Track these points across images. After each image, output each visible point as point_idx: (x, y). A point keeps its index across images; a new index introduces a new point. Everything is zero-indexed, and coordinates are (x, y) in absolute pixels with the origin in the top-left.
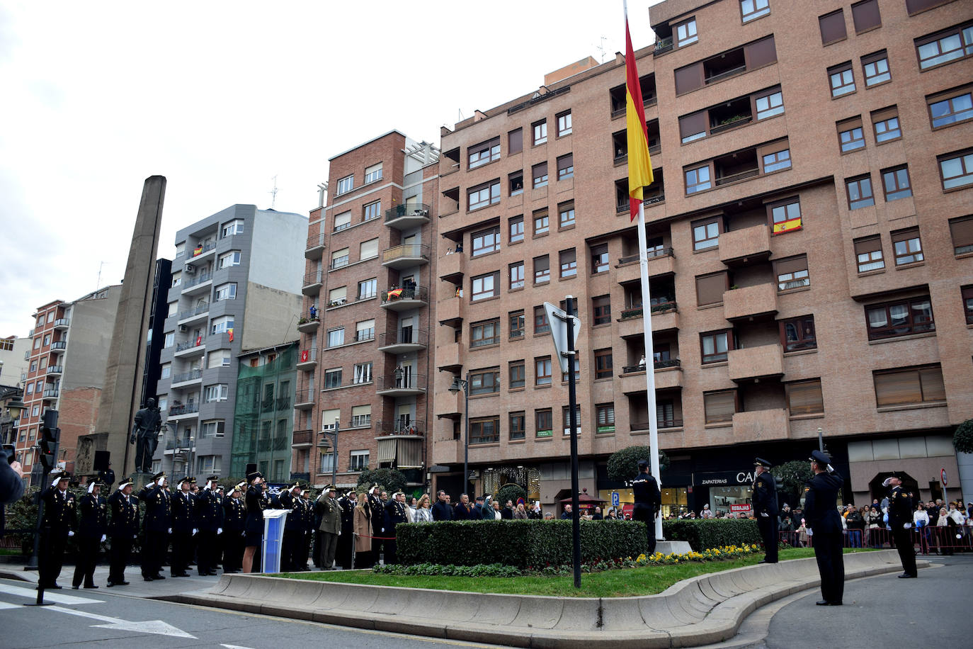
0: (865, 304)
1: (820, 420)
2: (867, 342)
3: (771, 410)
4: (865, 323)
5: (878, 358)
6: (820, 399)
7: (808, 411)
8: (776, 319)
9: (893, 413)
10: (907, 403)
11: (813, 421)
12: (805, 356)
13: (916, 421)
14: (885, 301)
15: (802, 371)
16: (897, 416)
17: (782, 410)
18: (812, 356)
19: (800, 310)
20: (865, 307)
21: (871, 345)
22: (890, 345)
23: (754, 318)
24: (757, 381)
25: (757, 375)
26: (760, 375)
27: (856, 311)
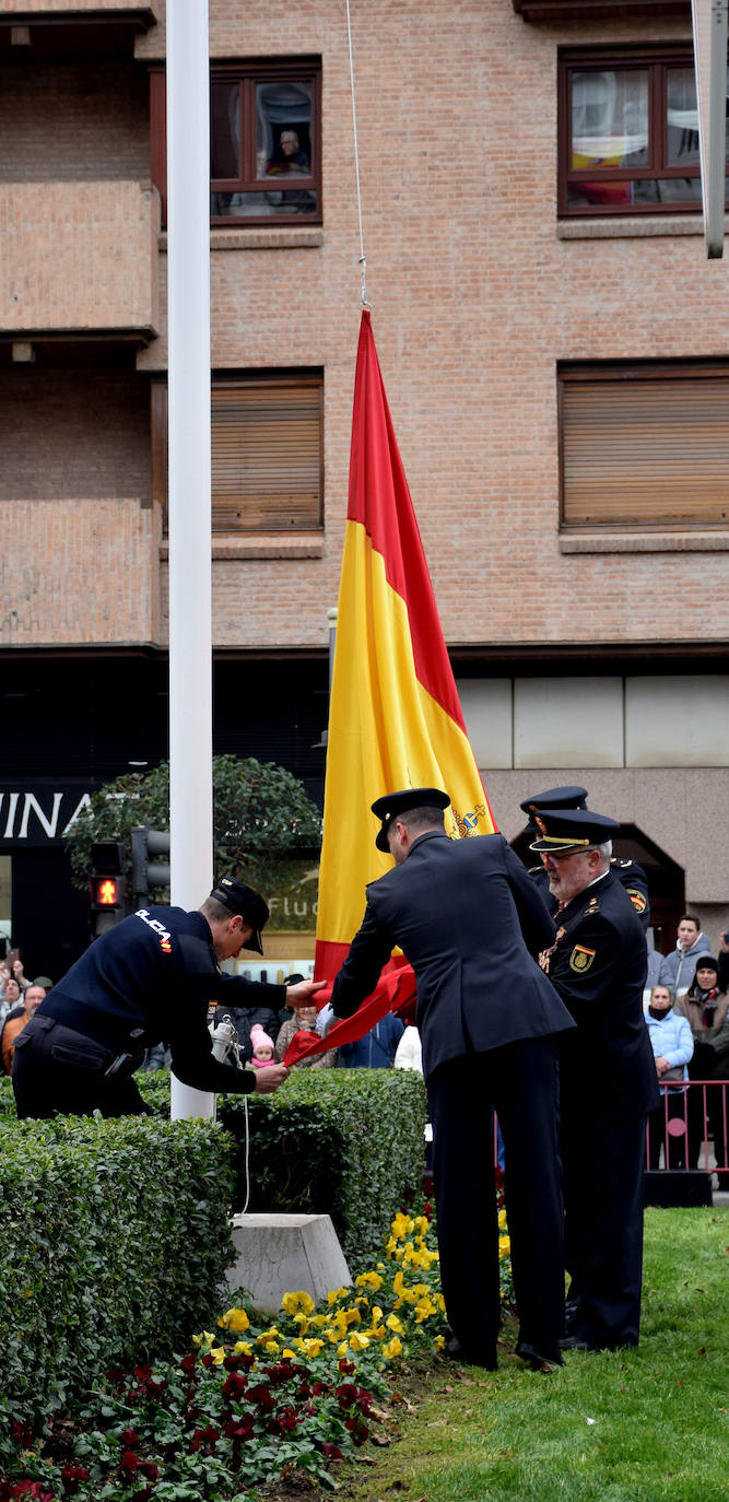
0: (566, 40)
1: (301, 568)
2: (550, 225)
3: (86, 504)
4: (552, 130)
5: (591, 303)
6: (305, 472)
7: (245, 521)
8: (138, 55)
9: (629, 564)
10: (687, 520)
11: (269, 569)
12: (262, 260)
13: (716, 607)
14: (656, 38)
15: (241, 328)
16: (642, 575)
17: (134, 505)
18: (296, 263)
19: (260, 28)
20: (563, 52)
21: (564, 239)
22: (648, 247)
23: (34, 32)
24: (22, 353)
25: (27, 325)
26: (41, 324)
27: (520, 66)
